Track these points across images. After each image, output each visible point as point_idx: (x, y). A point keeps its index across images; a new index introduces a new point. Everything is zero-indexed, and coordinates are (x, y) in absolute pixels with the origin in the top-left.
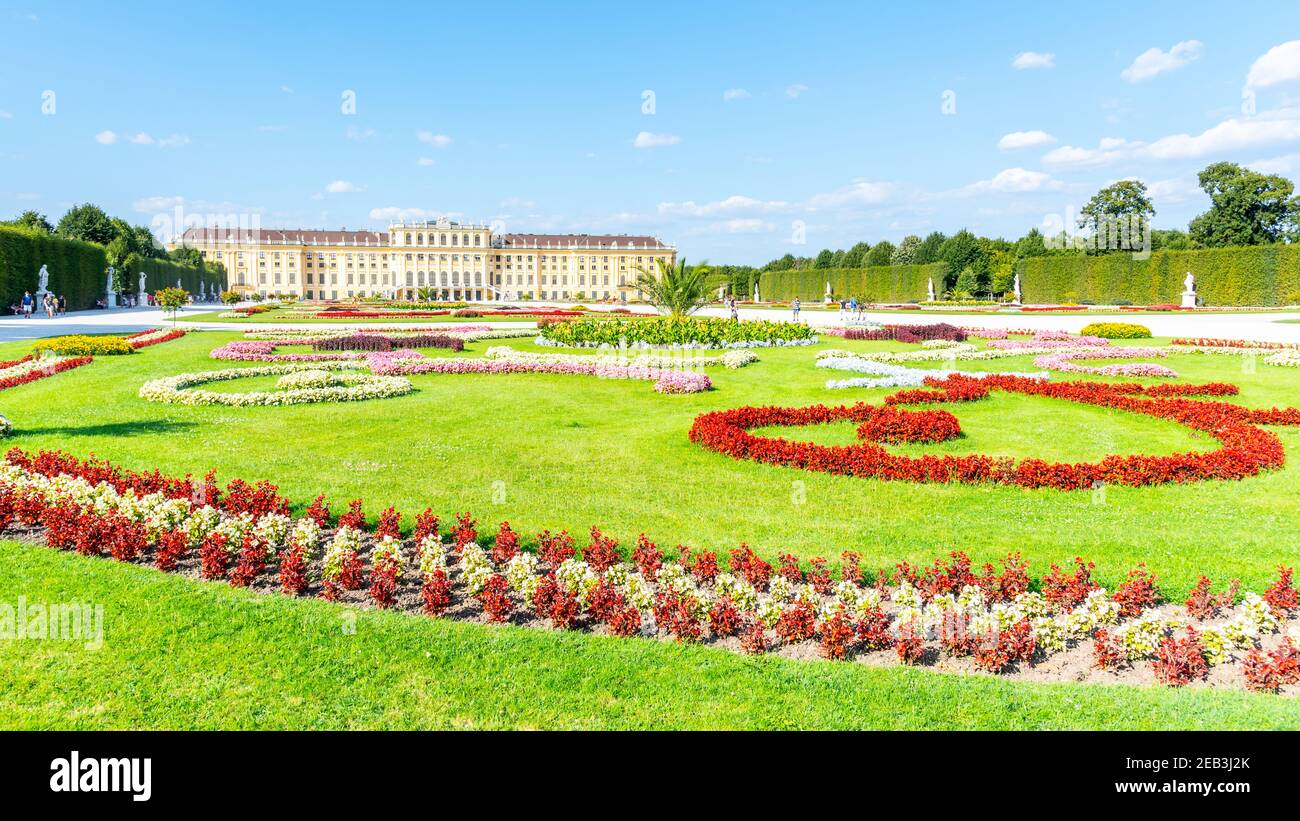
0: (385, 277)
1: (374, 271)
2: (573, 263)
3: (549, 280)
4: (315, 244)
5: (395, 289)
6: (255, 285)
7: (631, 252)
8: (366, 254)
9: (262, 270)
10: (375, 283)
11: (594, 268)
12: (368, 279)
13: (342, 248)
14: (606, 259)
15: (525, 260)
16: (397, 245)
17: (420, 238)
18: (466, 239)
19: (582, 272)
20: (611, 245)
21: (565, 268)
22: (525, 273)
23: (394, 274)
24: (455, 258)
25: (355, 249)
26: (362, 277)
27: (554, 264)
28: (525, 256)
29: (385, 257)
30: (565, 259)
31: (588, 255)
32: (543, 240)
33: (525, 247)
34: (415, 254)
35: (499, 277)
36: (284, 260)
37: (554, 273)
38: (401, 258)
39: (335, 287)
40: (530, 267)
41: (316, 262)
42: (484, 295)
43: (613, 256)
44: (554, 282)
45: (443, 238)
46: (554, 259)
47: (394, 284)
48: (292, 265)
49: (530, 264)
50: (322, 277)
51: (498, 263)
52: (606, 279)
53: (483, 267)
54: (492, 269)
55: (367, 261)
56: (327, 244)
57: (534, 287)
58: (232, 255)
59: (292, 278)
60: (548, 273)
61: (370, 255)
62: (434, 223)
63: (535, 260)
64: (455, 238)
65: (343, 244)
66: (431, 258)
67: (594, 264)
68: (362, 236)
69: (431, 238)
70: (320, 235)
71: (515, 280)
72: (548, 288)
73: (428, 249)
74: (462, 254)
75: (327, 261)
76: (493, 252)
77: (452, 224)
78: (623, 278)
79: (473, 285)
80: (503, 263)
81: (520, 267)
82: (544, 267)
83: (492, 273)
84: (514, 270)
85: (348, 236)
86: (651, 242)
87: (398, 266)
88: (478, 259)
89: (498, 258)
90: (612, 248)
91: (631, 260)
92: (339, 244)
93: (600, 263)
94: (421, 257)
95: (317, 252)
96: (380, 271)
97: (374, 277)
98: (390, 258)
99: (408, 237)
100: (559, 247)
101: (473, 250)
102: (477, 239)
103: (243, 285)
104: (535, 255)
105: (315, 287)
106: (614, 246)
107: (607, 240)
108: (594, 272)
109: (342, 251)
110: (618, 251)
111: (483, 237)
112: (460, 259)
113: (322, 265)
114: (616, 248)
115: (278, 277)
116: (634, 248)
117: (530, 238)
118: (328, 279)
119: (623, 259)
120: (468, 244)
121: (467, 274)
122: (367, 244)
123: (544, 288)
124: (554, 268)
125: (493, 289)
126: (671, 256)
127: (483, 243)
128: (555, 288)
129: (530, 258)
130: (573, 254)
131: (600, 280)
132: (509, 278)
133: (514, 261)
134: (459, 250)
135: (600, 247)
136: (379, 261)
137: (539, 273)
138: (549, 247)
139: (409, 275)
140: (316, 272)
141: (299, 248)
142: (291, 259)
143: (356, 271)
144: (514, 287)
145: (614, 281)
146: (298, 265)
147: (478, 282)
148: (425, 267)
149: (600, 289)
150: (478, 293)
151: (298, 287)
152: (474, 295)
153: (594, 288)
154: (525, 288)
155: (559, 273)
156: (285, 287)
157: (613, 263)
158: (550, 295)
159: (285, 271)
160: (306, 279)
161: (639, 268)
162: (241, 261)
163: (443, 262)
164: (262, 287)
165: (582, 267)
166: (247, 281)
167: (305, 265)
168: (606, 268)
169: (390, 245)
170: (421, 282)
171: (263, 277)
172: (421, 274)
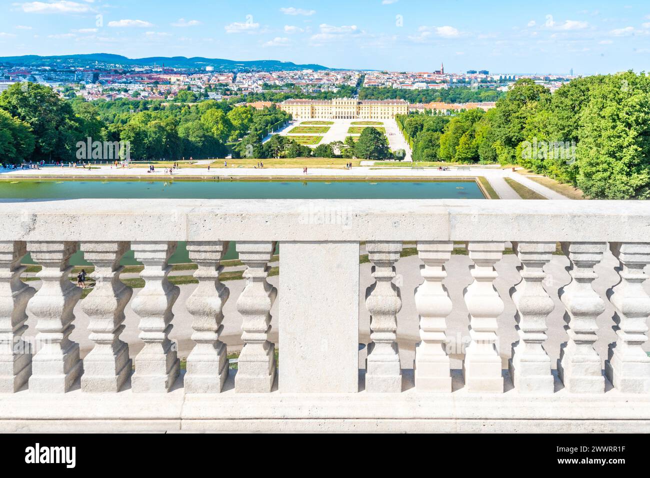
0: (331, 113)
2: (379, 109)
3: (373, 113)
4: (314, 104)
8: (326, 106)
9: (302, 111)
10: (328, 114)
14: (388, 108)
15: (367, 108)
17: (339, 103)
20: (390, 104)
22: (367, 111)
23: (333, 112)
24: (348, 108)
25: (323, 106)
27: (374, 109)
29: (331, 107)
31: (383, 107)
33: (367, 104)
35: (359, 112)
36: (307, 109)
38: (334, 108)
39: (319, 115)
41: (314, 109)
43: (391, 107)
44: (375, 114)
45: (345, 103)
46: (375, 107)
47: (333, 115)
52: (388, 113)
53: (355, 110)
54: (358, 110)
55: (327, 109)
56: (317, 104)
57: (369, 115)
58: (295, 107)
59: (308, 113)
60: (373, 111)
64: (348, 103)
65: (321, 104)
66: (342, 108)
69: (342, 103)
71: (364, 113)
72: (373, 115)
73: (341, 105)
74: (350, 107)
75: (317, 109)
76: (358, 106)
78: (393, 113)
79: (352, 115)
83: (357, 112)
84: (364, 111)
86: (401, 102)
87: (334, 110)
88: (354, 108)
89: (360, 108)
91: (395, 109)
93: (386, 110)
94: (339, 108)
95: (315, 106)
96: (329, 111)
99: (336, 103)
100: (376, 104)
102: (354, 103)
104: (369, 107)
109: (320, 106)
115: (305, 113)
116: (396, 105)
118: (317, 113)
120: (351, 104)
121: (351, 112)
122: (327, 104)
123: (372, 115)
125: (357, 116)
126: (407, 107)
127: (355, 104)
130: (379, 107)
131: (386, 114)
133: (364, 109)
134: (349, 105)
137: (370, 111)
138: (373, 104)
139: (336, 112)
140: (314, 111)
141: (310, 106)
143: (324, 111)
144: (364, 115)
145: (391, 114)
146: (310, 110)
147: (354, 114)
148: (340, 110)
149: (386, 116)
150: (354, 117)
151: (310, 115)
152: (352, 117)
153: (385, 116)
154: (366, 115)
155: (376, 111)
156: (307, 115)
157: (390, 109)
158: (373, 117)
159: (307, 111)
160: (312, 113)
161: (398, 110)
162: (297, 109)
163: (345, 109)
164: (302, 115)
165: (382, 110)
166: (298, 114)
167: (312, 110)
168: (388, 110)
169: (332, 104)
170: (339, 114)
171: (302, 113)
172: (339, 112)
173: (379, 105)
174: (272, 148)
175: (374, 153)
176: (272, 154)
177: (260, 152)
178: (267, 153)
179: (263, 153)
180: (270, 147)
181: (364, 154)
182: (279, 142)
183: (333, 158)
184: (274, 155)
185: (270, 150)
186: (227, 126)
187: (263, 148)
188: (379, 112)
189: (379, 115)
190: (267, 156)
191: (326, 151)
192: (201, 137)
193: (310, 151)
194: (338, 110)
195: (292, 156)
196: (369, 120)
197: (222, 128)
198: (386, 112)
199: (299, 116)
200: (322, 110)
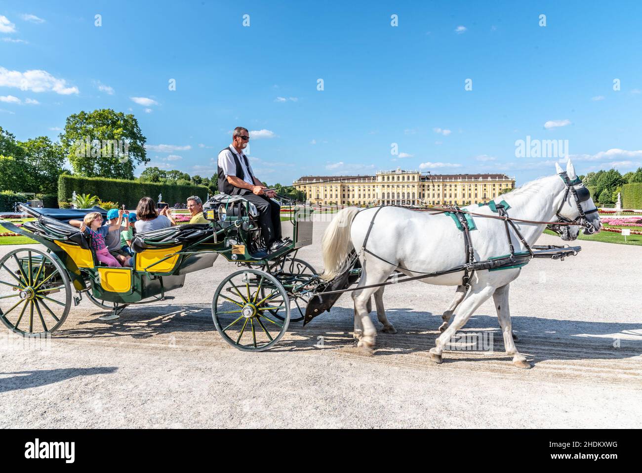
0: (374, 195)
1: (369, 192)
2: (459, 188)
3: (448, 196)
4: (346, 182)
5: (377, 200)
6: (323, 199)
7: (490, 182)
8: (366, 185)
9: (325, 193)
11: (470, 190)
12: (367, 196)
13: (356, 183)
14: (476, 185)
15: (436, 187)
16: (379, 181)
17: (388, 178)
18: (408, 178)
19: (464, 192)
21: (456, 190)
22: (436, 192)
23: (377, 193)
24: (403, 186)
25: (362, 184)
26: (364, 195)
27: (451, 188)
28: (436, 185)
29: (374, 186)
30: (456, 186)
31: (467, 184)
32: (445, 177)
33: (436, 180)
34: (386, 185)
35: (424, 195)
36: (334, 188)
37: (451, 192)
38: (380, 187)
39: (353, 199)
40: (439, 190)
41: (346, 189)
42: (416, 203)
43: (480, 184)
44: (451, 196)
45: (398, 178)
46: (451, 186)
47: (377, 198)
48: (337, 190)
49: (439, 188)
50: (349, 195)
51: (424, 188)
52: (476, 195)
53: (416, 190)
54: (420, 190)
55: (367, 188)
56: (351, 181)
57: (441, 199)
58: (315, 187)
59: (337, 196)
60: (448, 192)
61: (368, 186)
62: (394, 171)
63: (441, 187)
64: (403, 178)
65: (357, 181)
66: (393, 186)
67: (470, 188)
68: (365, 178)
69: (393, 178)
70: (348, 178)
71: (431, 196)
72: (447, 199)
73: (392, 183)
74: (407, 184)
75: (351, 188)
76: (421, 183)
77: (403, 171)
78: (485, 194)
80: (426, 188)
81: (434, 190)
82: (445, 190)
84: (431, 192)
85: (359, 178)
86: (500, 176)
87: (379, 190)
88: (414, 186)
89: (424, 186)
90: (479, 180)
91: (489, 187)
92: (356, 181)
93: (473, 187)
94: (388, 186)
95: (347, 185)
96: (371, 193)
97: (369, 195)
98: (376, 187)
99: (383, 178)
100: (453, 180)
101: (412, 182)
102: (414, 178)
103: (318, 198)
105: (346, 200)
106: (481, 179)
107: (477, 177)
108: (470, 192)
109: (357, 185)
110: (483, 182)
111: (416, 176)
112: (406, 187)
113: (349, 190)
115: (331, 196)
116: (491, 180)
117: (439, 177)
118: (351, 196)
119: (485, 185)
120: (409, 180)
121: (408, 193)
122: (367, 181)
123: (445, 199)
124: (451, 190)
125: (420, 200)
126: (511, 183)
127: (416, 180)
128: (451, 199)
129: (439, 186)
130: (460, 184)
131: (473, 196)
132: (429, 195)
133: (431, 187)
134: (405, 183)
135: (473, 180)
136: (371, 188)
137: (443, 192)
138: (448, 180)
139: (383, 194)
140: (346, 193)
141: (340, 184)
142: (336, 188)
143: (362, 193)
144: (431, 199)
145: (480, 196)
146: (339, 191)
147: (413, 197)
148: (390, 190)
150: (414, 201)
152: (411, 202)
153: (470, 199)
155: (453, 192)
157: (480, 187)
159: (334, 193)
160: (342, 196)
161: (494, 189)
162: (318, 189)
163: (398, 188)
164: (326, 200)
165: (464, 190)
166: (320, 197)
167: (342, 190)
168: (476, 189)
169: (376, 181)
170: (388, 197)
171: (326, 196)
172: (388, 193)
173: (458, 180)
188: (459, 192)
189: (459, 198)
194: (386, 190)
198: (473, 193)
199: (322, 200)
200: (360, 190)
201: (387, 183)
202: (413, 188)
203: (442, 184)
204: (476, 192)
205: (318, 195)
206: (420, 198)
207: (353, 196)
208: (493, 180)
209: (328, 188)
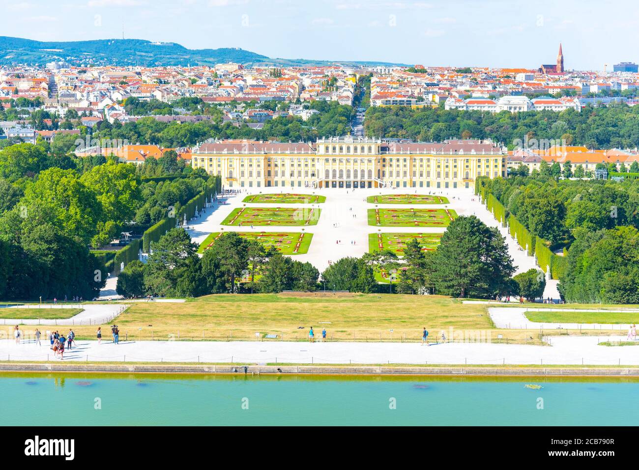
0: (313, 173)
1: (306, 168)
2: (433, 163)
3: (418, 174)
4: (272, 152)
5: (318, 180)
6: (238, 178)
7: (473, 156)
8: (302, 158)
9: (242, 169)
10: (307, 176)
11: (447, 166)
12: (303, 174)
14: (455, 161)
15: (401, 161)
16: (320, 153)
17: (334, 149)
18: (363, 148)
19: (439, 170)
20: (459, 151)
21: (428, 166)
22: (402, 169)
23: (318, 171)
24: (355, 161)
25: (295, 156)
26: (300, 172)
27: (421, 163)
28: (401, 159)
29: (313, 160)
30: (429, 160)
31: (443, 158)
32: (414, 148)
33: (402, 153)
34: (331, 159)
35: (383, 172)
36: (255, 163)
37: (421, 169)
38: (322, 161)
39: (283, 179)
40: (405, 166)
41: (272, 163)
42: (373, 184)
43: (461, 158)
44: (421, 175)
45: (348, 148)
46: (421, 160)
47: (318, 178)
48: (259, 166)
49: (405, 163)
50: (276, 172)
51: (384, 163)
52: (455, 174)
53: (373, 167)
54: (379, 167)
55: (303, 163)
56: (279, 152)
57: (407, 180)
58: (226, 160)
59: (259, 174)
60: (418, 169)
61: (305, 159)
62: (343, 139)
63: (408, 161)
64: (356, 149)
65: (288, 152)
66: (340, 161)
67: (447, 164)
69: (341, 149)
70: (276, 147)
71: (394, 174)
72: (417, 179)
73: (339, 155)
74: (360, 158)
75: (279, 163)
76: (380, 157)
77: (354, 139)
78: (467, 173)
79: (366, 179)
80: (387, 163)
81: (398, 166)
83: (379, 170)
84: (394, 169)
85: (292, 147)
86: (487, 149)
87: (321, 167)
88: (370, 161)
89: (384, 160)
90: (460, 153)
91: (473, 164)
92: (287, 152)
93: (451, 164)
94: (334, 160)
95: (272, 157)
96: (310, 169)
97: (307, 172)
98: (316, 161)
99: (327, 148)
100: (425, 153)
101: (367, 156)
102: (370, 149)
103: (231, 178)
104: (408, 158)
105: (272, 179)
107: (456, 148)
108: (447, 170)
109: (287, 157)
110: (464, 155)
112: (359, 161)
113: (276, 165)
114: (463, 153)
115: (251, 174)
116: (475, 153)
118: (280, 174)
119: (467, 161)
120: (363, 152)
121: (363, 171)
122: (303, 152)
123: (414, 179)
124: (421, 166)
125: (379, 181)
126: (502, 158)
127: (373, 151)
128: (422, 179)
129: (405, 160)
130: (433, 158)
131: (451, 175)
132: (391, 173)
133: (394, 163)
135: (451, 153)
136: (310, 163)
137: (411, 169)
138: (418, 152)
139: (327, 171)
140: (272, 169)
141: (262, 156)
142: (258, 162)
143: (296, 169)
144: (394, 179)
145: (461, 176)
146: (262, 166)
147: (370, 176)
148: (337, 166)
149: (451, 180)
150: (370, 183)
151: (262, 179)
152: (367, 184)
153: (447, 180)
154: (401, 179)
155: (425, 169)
156: (255, 179)
157: (461, 164)
158: (418, 184)
159: (255, 169)
160: (267, 174)
161: (479, 166)
162: (231, 163)
163: (348, 164)
164: (242, 179)
165: (439, 167)
166: (234, 175)
167: (267, 165)
168: (455, 166)
169: (316, 152)
170: (334, 176)
171: (243, 173)
172: (334, 171)
173: (432, 152)
174: (223, 269)
175: (478, 280)
176: (223, 283)
177: (194, 277)
178: (210, 280)
179: (203, 280)
180: (217, 266)
181: (455, 283)
182: (238, 253)
183: (374, 292)
184: (227, 285)
185: (217, 274)
186: (89, 210)
187: (200, 268)
188: (433, 169)
189: (433, 178)
190: (212, 286)
191: (354, 276)
192: (49, 242)
193: (314, 273)
194: (330, 167)
195: (271, 288)
196: (409, 191)
197: (78, 217)
198: (451, 170)
199: (236, 180)
200: (292, 165)
201: (332, 155)
202: (369, 164)
203: (409, 158)
204: (455, 170)
205: (231, 173)
206: (379, 178)
207: (283, 174)
208: (478, 153)
209: (246, 163)
